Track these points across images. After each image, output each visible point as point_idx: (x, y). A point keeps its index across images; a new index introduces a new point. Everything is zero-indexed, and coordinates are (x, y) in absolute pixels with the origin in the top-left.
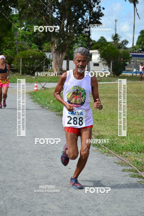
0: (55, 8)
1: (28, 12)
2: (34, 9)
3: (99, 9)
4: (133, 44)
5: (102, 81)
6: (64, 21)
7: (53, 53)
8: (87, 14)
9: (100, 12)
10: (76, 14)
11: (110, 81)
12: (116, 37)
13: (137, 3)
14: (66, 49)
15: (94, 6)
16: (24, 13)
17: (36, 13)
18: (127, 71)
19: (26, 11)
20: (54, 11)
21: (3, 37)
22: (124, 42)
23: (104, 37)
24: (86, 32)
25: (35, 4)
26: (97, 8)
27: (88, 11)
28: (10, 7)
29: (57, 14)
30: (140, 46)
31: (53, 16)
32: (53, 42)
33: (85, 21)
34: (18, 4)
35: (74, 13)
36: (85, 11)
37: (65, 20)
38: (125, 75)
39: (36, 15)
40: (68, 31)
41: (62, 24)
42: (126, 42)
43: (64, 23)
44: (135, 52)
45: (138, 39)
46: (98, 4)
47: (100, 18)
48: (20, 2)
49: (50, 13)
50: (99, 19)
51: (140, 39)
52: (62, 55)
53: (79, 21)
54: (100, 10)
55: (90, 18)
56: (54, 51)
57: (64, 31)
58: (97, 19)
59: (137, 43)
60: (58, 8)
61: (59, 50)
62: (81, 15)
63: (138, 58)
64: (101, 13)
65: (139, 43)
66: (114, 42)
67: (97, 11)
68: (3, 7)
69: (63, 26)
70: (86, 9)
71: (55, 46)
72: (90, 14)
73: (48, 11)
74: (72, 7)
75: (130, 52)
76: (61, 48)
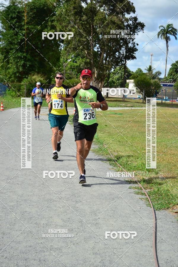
0: (96, 43)
1: (73, 46)
2: (77, 44)
3: (133, 45)
4: (165, 75)
5: (134, 107)
8: (123, 49)
10: (114, 49)
11: (142, 107)
12: (150, 69)
13: (169, 40)
14: (104, 79)
15: (130, 42)
16: (69, 47)
19: (70, 46)
21: (52, 67)
23: (141, 69)
24: (122, 64)
25: (79, 40)
26: (132, 44)
27: (124, 46)
28: (58, 42)
29: (98, 49)
30: (171, 76)
31: (94, 50)
32: (93, 72)
33: (122, 55)
35: (112, 48)
36: (122, 46)
37: (105, 54)
40: (107, 63)
41: (102, 57)
42: (159, 73)
43: (104, 56)
44: (166, 82)
46: (133, 41)
47: (135, 52)
49: (92, 47)
50: (133, 53)
51: (171, 71)
52: (101, 84)
53: (116, 55)
54: (135, 46)
55: (126, 52)
58: (132, 54)
59: (169, 75)
60: (98, 44)
61: (98, 80)
62: (118, 50)
63: (168, 87)
64: (136, 48)
65: (170, 75)
67: (132, 46)
69: (102, 59)
70: (123, 45)
71: (96, 76)
72: (126, 49)
73: (90, 46)
74: (111, 43)
75: (162, 82)
76: (101, 78)
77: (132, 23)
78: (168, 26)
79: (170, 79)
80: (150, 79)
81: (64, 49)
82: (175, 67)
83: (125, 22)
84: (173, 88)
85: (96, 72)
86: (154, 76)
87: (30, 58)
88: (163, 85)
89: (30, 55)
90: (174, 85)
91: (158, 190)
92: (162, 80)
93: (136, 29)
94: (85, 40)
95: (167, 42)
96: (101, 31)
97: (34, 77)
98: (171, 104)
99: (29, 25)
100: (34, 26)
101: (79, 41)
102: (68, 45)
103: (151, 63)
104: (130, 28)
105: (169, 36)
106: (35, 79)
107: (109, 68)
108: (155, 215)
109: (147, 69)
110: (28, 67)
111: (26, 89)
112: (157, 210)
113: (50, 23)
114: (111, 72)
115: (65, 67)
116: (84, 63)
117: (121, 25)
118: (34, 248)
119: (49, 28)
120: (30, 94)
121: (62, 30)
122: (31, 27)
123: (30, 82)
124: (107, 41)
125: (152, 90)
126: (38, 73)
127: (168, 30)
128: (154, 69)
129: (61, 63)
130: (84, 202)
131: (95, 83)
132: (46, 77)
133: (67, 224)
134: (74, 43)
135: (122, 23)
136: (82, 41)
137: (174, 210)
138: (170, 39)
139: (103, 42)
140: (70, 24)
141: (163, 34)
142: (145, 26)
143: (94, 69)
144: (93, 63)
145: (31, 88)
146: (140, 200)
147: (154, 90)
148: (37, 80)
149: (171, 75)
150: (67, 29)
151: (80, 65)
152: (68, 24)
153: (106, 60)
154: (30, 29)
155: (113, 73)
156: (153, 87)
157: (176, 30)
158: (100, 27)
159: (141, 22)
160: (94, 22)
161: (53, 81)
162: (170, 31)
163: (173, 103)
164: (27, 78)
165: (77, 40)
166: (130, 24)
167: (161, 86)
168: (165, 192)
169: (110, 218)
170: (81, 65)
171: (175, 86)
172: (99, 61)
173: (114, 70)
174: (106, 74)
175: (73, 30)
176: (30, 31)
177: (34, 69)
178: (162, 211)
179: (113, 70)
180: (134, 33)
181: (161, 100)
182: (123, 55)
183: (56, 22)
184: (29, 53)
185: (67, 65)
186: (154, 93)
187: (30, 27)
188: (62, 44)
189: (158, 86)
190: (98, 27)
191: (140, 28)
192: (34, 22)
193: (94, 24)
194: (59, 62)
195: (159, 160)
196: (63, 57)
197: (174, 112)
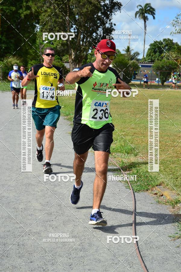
0: (72, 24)
1: (49, 28)
2: (53, 25)
3: (111, 25)
4: (144, 55)
6: (80, 36)
7: (71, 64)
8: (100, 29)
9: (112, 28)
10: (91, 29)
12: (128, 50)
13: (147, 20)
14: (82, 60)
15: (107, 23)
16: (45, 29)
17: (55, 29)
18: (137, 79)
19: (46, 27)
20: (72, 27)
21: (28, 49)
22: (136, 54)
23: (119, 50)
25: (55, 20)
26: (109, 24)
27: (101, 27)
28: (34, 24)
29: (74, 29)
30: (150, 57)
32: (70, 54)
33: (99, 35)
34: (40, 21)
35: (89, 29)
36: (99, 27)
37: (82, 34)
38: (134, 83)
39: (55, 30)
40: (84, 44)
41: (79, 38)
42: (138, 54)
43: (81, 37)
44: (145, 63)
45: (148, 51)
46: (110, 21)
48: (41, 19)
49: (68, 28)
51: (149, 51)
53: (93, 35)
54: (112, 26)
55: (104, 33)
56: (71, 62)
57: (80, 44)
59: (147, 55)
60: (75, 24)
61: (76, 61)
62: (95, 31)
63: (147, 68)
65: (148, 55)
66: (127, 54)
67: (109, 27)
68: (28, 23)
69: (79, 40)
70: (100, 25)
71: (73, 57)
72: (103, 29)
73: (67, 27)
74: (87, 24)
75: (140, 63)
76: (78, 59)
77: (109, 3)
78: (146, 5)
79: (149, 59)
80: (128, 60)
81: (39, 30)
82: (154, 47)
83: (102, 2)
84: (151, 68)
85: (73, 53)
86: (133, 57)
87: (5, 40)
88: (142, 66)
89: (5, 37)
90: (153, 65)
91: (137, 172)
92: (140, 61)
93: (113, 8)
94: (61, 20)
95: (145, 22)
96: (78, 11)
97: (10, 60)
98: (150, 85)
99: (3, 6)
100: (9, 7)
101: (55, 22)
102: (44, 26)
103: (129, 43)
104: (107, 8)
105: (147, 16)
106: (10, 62)
107: (86, 50)
108: (135, 196)
109: (125, 49)
110: (4, 49)
111: (2, 72)
112: (136, 192)
113: (25, 4)
114: (89, 53)
115: (42, 48)
116: (60, 45)
117: (98, 4)
118: (13, 233)
119: (24, 9)
120: (6, 77)
121: (38, 10)
122: (6, 8)
123: (5, 65)
124: (84, 22)
125: (130, 71)
126: (14, 55)
127: (145, 9)
128: (132, 50)
129: (37, 45)
130: (62, 185)
131: (73, 65)
132: (23, 60)
133: (46, 208)
134: (50, 24)
135: (98, 3)
136: (58, 22)
137: (153, 192)
138: (148, 18)
139: (80, 23)
140: (46, 4)
141: (140, 13)
142: (122, 5)
143: (71, 51)
144: (70, 44)
145: (7, 71)
146: (119, 183)
147: (132, 71)
148: (13, 63)
149: (150, 55)
150: (43, 9)
151: (56, 47)
152: (44, 4)
153: (83, 41)
154: (4, 9)
155: (90, 54)
156: (131, 68)
157: (154, 9)
158: (76, 7)
159: (118, 2)
160: (70, 2)
161: (29, 63)
162: (147, 10)
163: (152, 84)
164: (3, 61)
165: (53, 21)
166: (107, 4)
167: (140, 67)
168: (144, 174)
169: (89, 200)
170: (58, 47)
171: (153, 67)
172: (76, 42)
173: (92, 52)
174: (84, 55)
175: (49, 10)
176: (5, 12)
177: (9, 51)
178: (141, 193)
179: (90, 51)
180: (111, 13)
181: (139, 81)
182: (101, 35)
183: (31, 2)
184: (5, 35)
185: (43, 47)
186: (133, 74)
187: (4, 8)
188: (37, 25)
189: (137, 67)
190: (74, 7)
191: (117, 8)
192: (8, 3)
193: (70, 4)
194: (35, 43)
195: (138, 141)
196: (39, 39)
197: (153, 93)
